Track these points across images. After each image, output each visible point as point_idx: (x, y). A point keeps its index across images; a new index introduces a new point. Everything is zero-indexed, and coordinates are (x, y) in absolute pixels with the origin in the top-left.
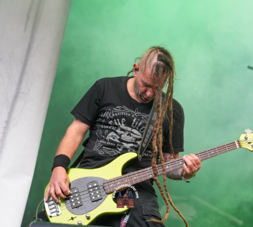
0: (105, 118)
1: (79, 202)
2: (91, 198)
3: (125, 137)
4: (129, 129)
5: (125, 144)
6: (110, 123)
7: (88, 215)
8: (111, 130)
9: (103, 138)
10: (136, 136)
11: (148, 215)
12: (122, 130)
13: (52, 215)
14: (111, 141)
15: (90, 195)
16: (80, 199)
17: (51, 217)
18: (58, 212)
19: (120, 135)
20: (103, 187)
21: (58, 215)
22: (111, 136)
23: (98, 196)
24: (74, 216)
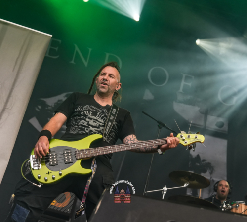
0: (78, 111)
1: (55, 162)
2: (65, 161)
3: (91, 123)
4: (95, 118)
5: (91, 128)
6: (81, 113)
7: (61, 172)
8: (82, 119)
9: (76, 125)
10: (99, 123)
11: (106, 184)
12: (90, 118)
13: (35, 168)
14: (81, 125)
15: (65, 158)
16: (57, 160)
17: (33, 169)
18: (39, 167)
19: (88, 122)
20: (75, 155)
21: (38, 169)
22: (82, 122)
23: (70, 160)
24: (50, 171)
